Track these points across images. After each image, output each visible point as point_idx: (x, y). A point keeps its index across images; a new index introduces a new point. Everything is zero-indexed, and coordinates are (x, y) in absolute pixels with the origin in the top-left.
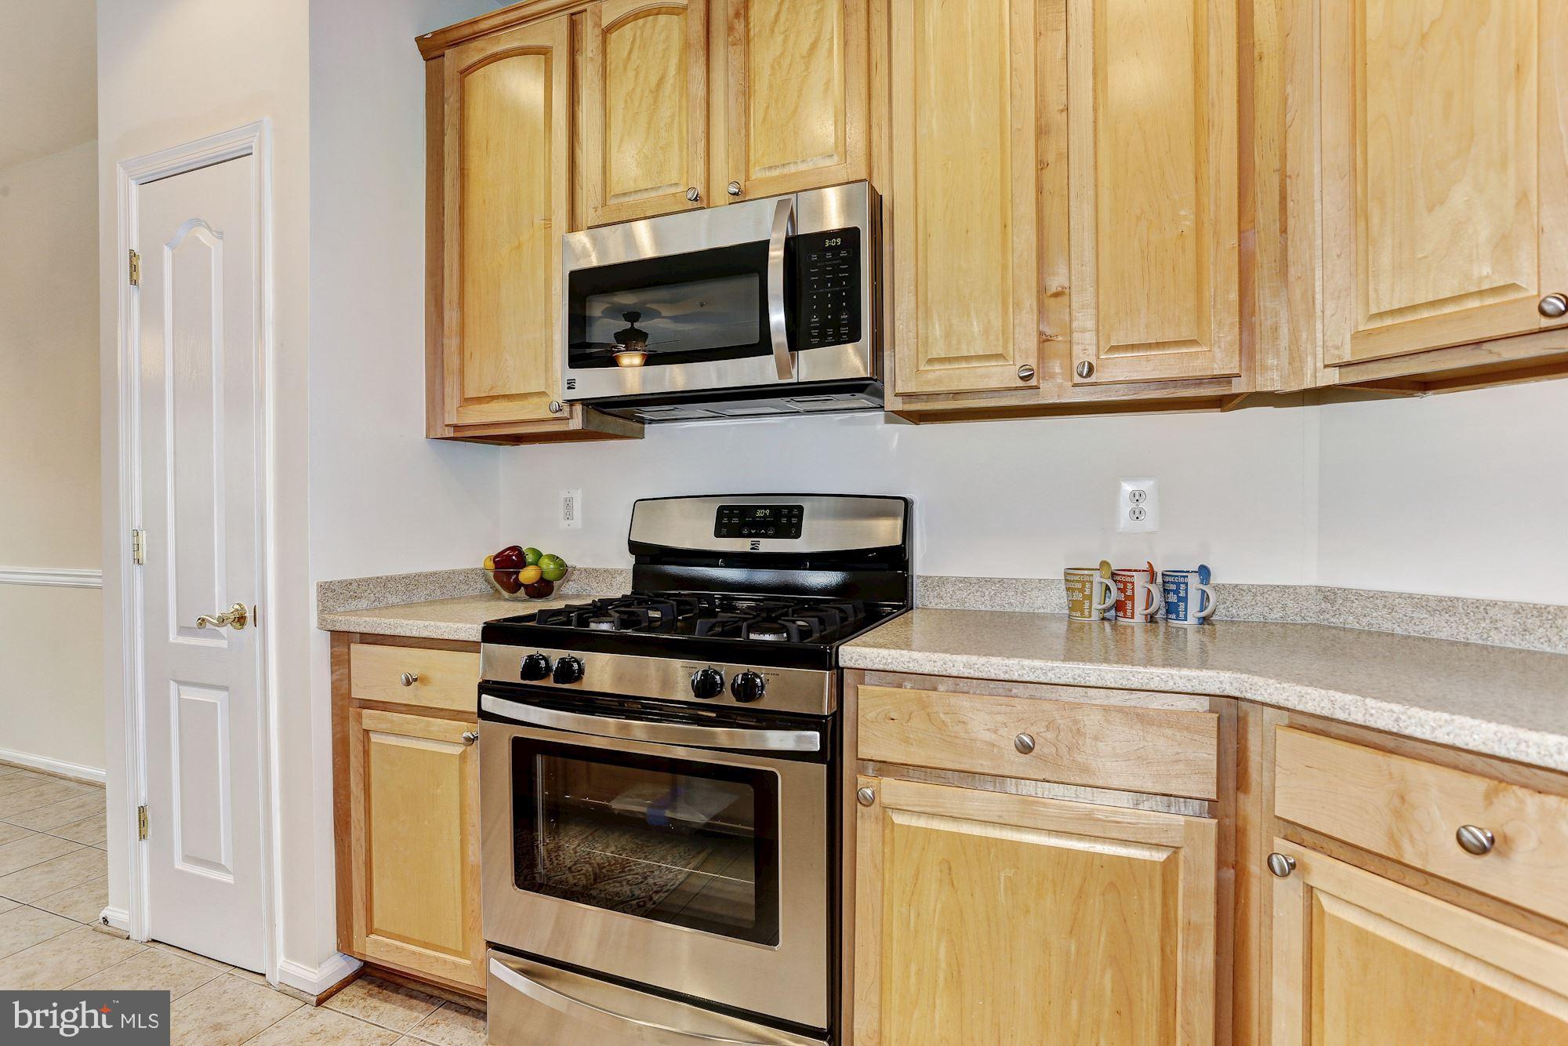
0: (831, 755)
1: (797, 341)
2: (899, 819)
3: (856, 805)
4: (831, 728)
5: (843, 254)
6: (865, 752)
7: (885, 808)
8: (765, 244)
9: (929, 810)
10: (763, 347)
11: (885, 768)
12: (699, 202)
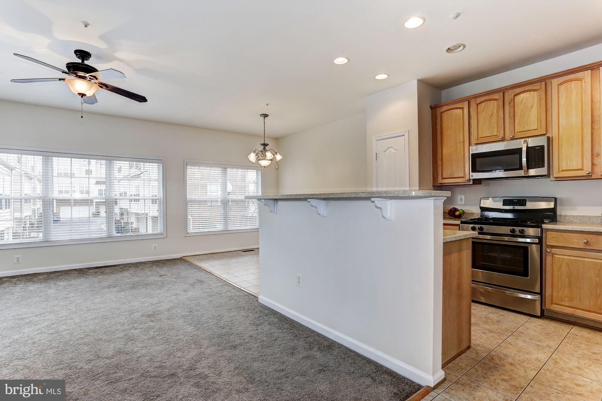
0: (540, 243)
1: (529, 167)
2: (556, 256)
3: (546, 253)
4: (540, 239)
5: (540, 150)
6: (548, 244)
7: (553, 254)
8: (521, 148)
9: (563, 254)
10: (521, 168)
11: (552, 247)
12: (503, 140)
